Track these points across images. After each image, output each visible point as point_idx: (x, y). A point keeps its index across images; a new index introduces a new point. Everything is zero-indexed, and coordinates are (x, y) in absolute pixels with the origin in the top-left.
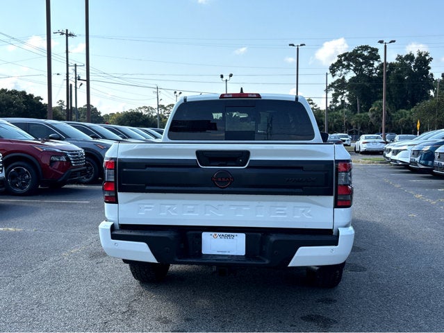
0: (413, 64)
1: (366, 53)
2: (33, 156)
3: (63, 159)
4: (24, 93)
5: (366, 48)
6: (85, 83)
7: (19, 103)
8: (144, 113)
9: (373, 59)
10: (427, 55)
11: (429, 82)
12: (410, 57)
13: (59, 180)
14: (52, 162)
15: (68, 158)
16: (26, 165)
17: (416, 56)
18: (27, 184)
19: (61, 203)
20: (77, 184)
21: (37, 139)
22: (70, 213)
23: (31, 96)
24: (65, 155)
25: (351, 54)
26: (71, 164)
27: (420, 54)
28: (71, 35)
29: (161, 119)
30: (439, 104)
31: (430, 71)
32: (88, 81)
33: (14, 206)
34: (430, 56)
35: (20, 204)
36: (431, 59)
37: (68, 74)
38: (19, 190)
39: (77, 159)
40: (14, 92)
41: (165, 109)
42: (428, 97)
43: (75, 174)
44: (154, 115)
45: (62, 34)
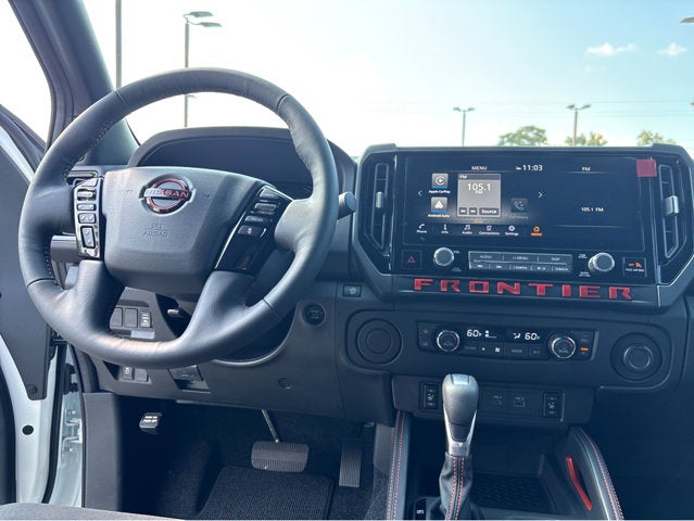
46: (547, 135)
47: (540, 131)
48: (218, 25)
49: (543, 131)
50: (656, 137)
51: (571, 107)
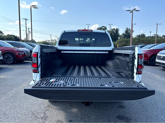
0: (115, 31)
1: (104, 28)
2: (13, 52)
3: (23, 53)
4: (14, 36)
5: (104, 27)
6: (31, 33)
7: (13, 38)
8: (47, 41)
9: (105, 29)
10: (118, 29)
11: (118, 36)
12: (114, 29)
13: (22, 60)
14: (19, 54)
15: (24, 53)
16: (11, 55)
17: (115, 29)
18: (11, 61)
19: (22, 67)
20: (28, 61)
21: (15, 47)
22: (24, 70)
23: (16, 36)
24: (24, 52)
25: (100, 28)
26: (26, 55)
27: (116, 29)
28: (27, 20)
29: (52, 43)
30: (122, 40)
31: (119, 33)
32: (32, 32)
33: (6, 68)
34: (119, 29)
35: (8, 67)
36: (119, 30)
37: (26, 30)
38: (8, 63)
39: (27, 53)
40: (11, 35)
41: (53, 41)
42: (118, 39)
43: (27, 58)
44: (50, 42)
45: (24, 19)
46: (107, 28)
47: (105, 27)
48: (38, 8)
49: (106, 27)
50: (129, 29)
51: (109, 24)
